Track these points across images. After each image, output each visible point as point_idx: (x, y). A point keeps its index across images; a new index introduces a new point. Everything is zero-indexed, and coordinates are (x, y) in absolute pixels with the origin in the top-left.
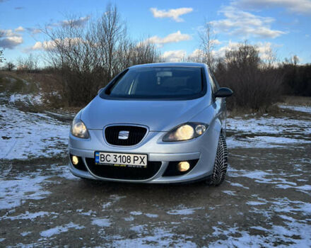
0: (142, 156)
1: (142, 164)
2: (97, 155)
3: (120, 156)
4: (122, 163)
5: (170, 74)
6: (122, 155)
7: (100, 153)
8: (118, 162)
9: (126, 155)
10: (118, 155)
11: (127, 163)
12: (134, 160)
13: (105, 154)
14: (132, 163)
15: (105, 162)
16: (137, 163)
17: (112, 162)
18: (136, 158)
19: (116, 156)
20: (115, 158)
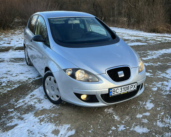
0: (135, 84)
1: (135, 89)
2: (111, 91)
3: (124, 88)
4: (125, 91)
7: (113, 89)
8: (123, 92)
9: (127, 86)
10: (123, 87)
11: (127, 91)
13: (116, 89)
14: (130, 90)
15: (116, 93)
16: (132, 89)
17: (119, 93)
18: (132, 86)
19: (122, 88)
20: (121, 90)
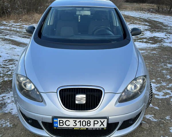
0: (102, 120)
1: (102, 126)
2: (55, 120)
3: (80, 121)
4: (82, 127)
5: (88, 13)
6: (82, 120)
7: (59, 119)
8: (78, 126)
9: (86, 120)
10: (78, 120)
11: (86, 127)
12: (94, 124)
13: (64, 120)
14: (92, 126)
15: (65, 126)
16: (97, 126)
17: (71, 126)
18: (96, 122)
19: (76, 121)
20: (75, 123)
